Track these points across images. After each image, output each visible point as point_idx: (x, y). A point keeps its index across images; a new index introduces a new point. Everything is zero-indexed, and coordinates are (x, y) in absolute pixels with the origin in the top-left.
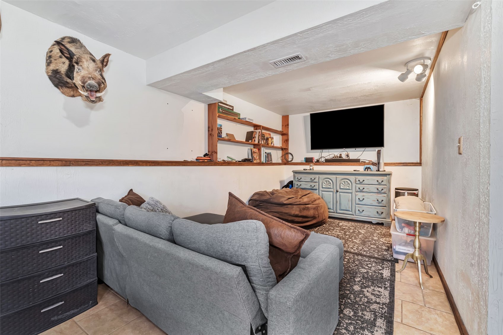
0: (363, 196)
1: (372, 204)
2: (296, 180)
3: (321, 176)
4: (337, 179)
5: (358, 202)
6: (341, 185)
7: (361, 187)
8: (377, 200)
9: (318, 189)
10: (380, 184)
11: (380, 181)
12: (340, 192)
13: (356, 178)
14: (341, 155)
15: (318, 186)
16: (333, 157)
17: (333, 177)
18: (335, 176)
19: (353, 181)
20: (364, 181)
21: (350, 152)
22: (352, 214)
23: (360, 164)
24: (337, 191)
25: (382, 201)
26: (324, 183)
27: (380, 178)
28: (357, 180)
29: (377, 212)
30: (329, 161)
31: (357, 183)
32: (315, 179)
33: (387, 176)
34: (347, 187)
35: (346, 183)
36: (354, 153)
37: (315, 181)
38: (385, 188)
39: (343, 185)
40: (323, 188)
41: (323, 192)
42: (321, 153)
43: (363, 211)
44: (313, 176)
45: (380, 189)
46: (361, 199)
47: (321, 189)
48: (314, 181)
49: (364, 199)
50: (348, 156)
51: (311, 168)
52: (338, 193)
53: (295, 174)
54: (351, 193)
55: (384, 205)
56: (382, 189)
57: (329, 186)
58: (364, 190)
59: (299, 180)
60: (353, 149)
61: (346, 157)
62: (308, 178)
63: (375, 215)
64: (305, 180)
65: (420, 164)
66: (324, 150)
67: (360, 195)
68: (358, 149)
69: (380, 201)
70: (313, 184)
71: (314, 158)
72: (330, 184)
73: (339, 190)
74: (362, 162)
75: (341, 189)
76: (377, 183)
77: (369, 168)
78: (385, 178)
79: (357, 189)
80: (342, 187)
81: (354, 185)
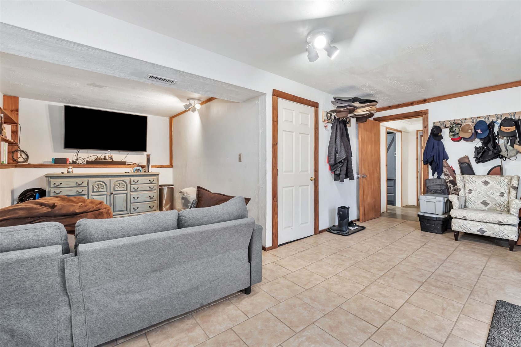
0: (138, 194)
1: (145, 200)
2: (52, 186)
3: (90, 179)
4: (111, 181)
5: (133, 201)
6: (116, 187)
7: (136, 186)
8: (150, 196)
9: (87, 193)
10: (151, 183)
11: (152, 181)
12: (114, 194)
13: (131, 179)
14: (105, 156)
15: (87, 191)
16: (96, 159)
17: (107, 180)
18: (108, 179)
19: (128, 182)
20: (138, 181)
21: (114, 154)
22: (127, 213)
23: (126, 166)
24: (111, 194)
25: (153, 196)
26: (95, 187)
27: (151, 178)
28: (132, 181)
29: (150, 206)
30: (90, 163)
31: (132, 183)
32: (82, 183)
33: (157, 176)
34: (122, 188)
35: (121, 185)
36: (117, 156)
37: (83, 185)
38: (155, 185)
39: (118, 187)
40: (93, 192)
41: (93, 197)
42: (77, 154)
43: (138, 208)
44: (79, 180)
45: (152, 187)
46: (136, 198)
47: (91, 193)
48: (81, 186)
49: (138, 197)
50: (111, 158)
51: (70, 170)
52: (112, 196)
53: (49, 178)
54: (126, 194)
55: (155, 200)
56: (153, 187)
57: (101, 190)
58: (139, 189)
59: (57, 186)
60: (117, 152)
61: (109, 159)
62: (72, 182)
63: (148, 210)
64: (67, 185)
65: (171, 166)
66: (81, 151)
67: (134, 194)
68: (122, 152)
69: (152, 197)
70: (80, 189)
71: (68, 159)
72: (103, 188)
73: (114, 192)
74: (127, 164)
75: (115, 190)
76: (149, 182)
77: (139, 170)
78: (155, 177)
79: (132, 189)
80: (116, 189)
81: (129, 185)
